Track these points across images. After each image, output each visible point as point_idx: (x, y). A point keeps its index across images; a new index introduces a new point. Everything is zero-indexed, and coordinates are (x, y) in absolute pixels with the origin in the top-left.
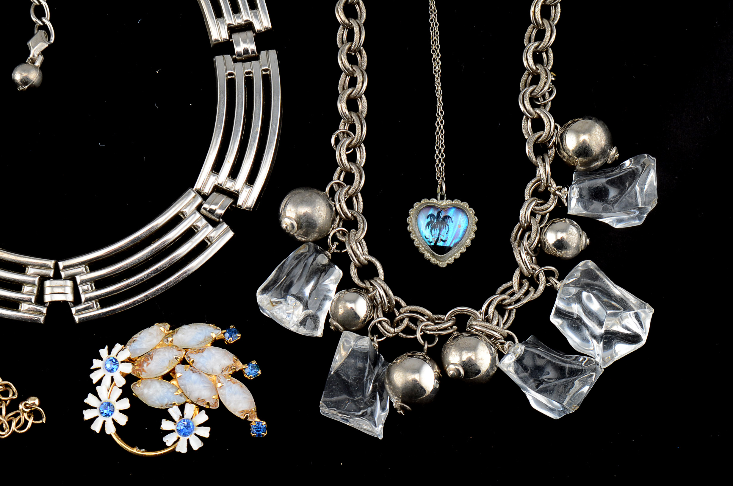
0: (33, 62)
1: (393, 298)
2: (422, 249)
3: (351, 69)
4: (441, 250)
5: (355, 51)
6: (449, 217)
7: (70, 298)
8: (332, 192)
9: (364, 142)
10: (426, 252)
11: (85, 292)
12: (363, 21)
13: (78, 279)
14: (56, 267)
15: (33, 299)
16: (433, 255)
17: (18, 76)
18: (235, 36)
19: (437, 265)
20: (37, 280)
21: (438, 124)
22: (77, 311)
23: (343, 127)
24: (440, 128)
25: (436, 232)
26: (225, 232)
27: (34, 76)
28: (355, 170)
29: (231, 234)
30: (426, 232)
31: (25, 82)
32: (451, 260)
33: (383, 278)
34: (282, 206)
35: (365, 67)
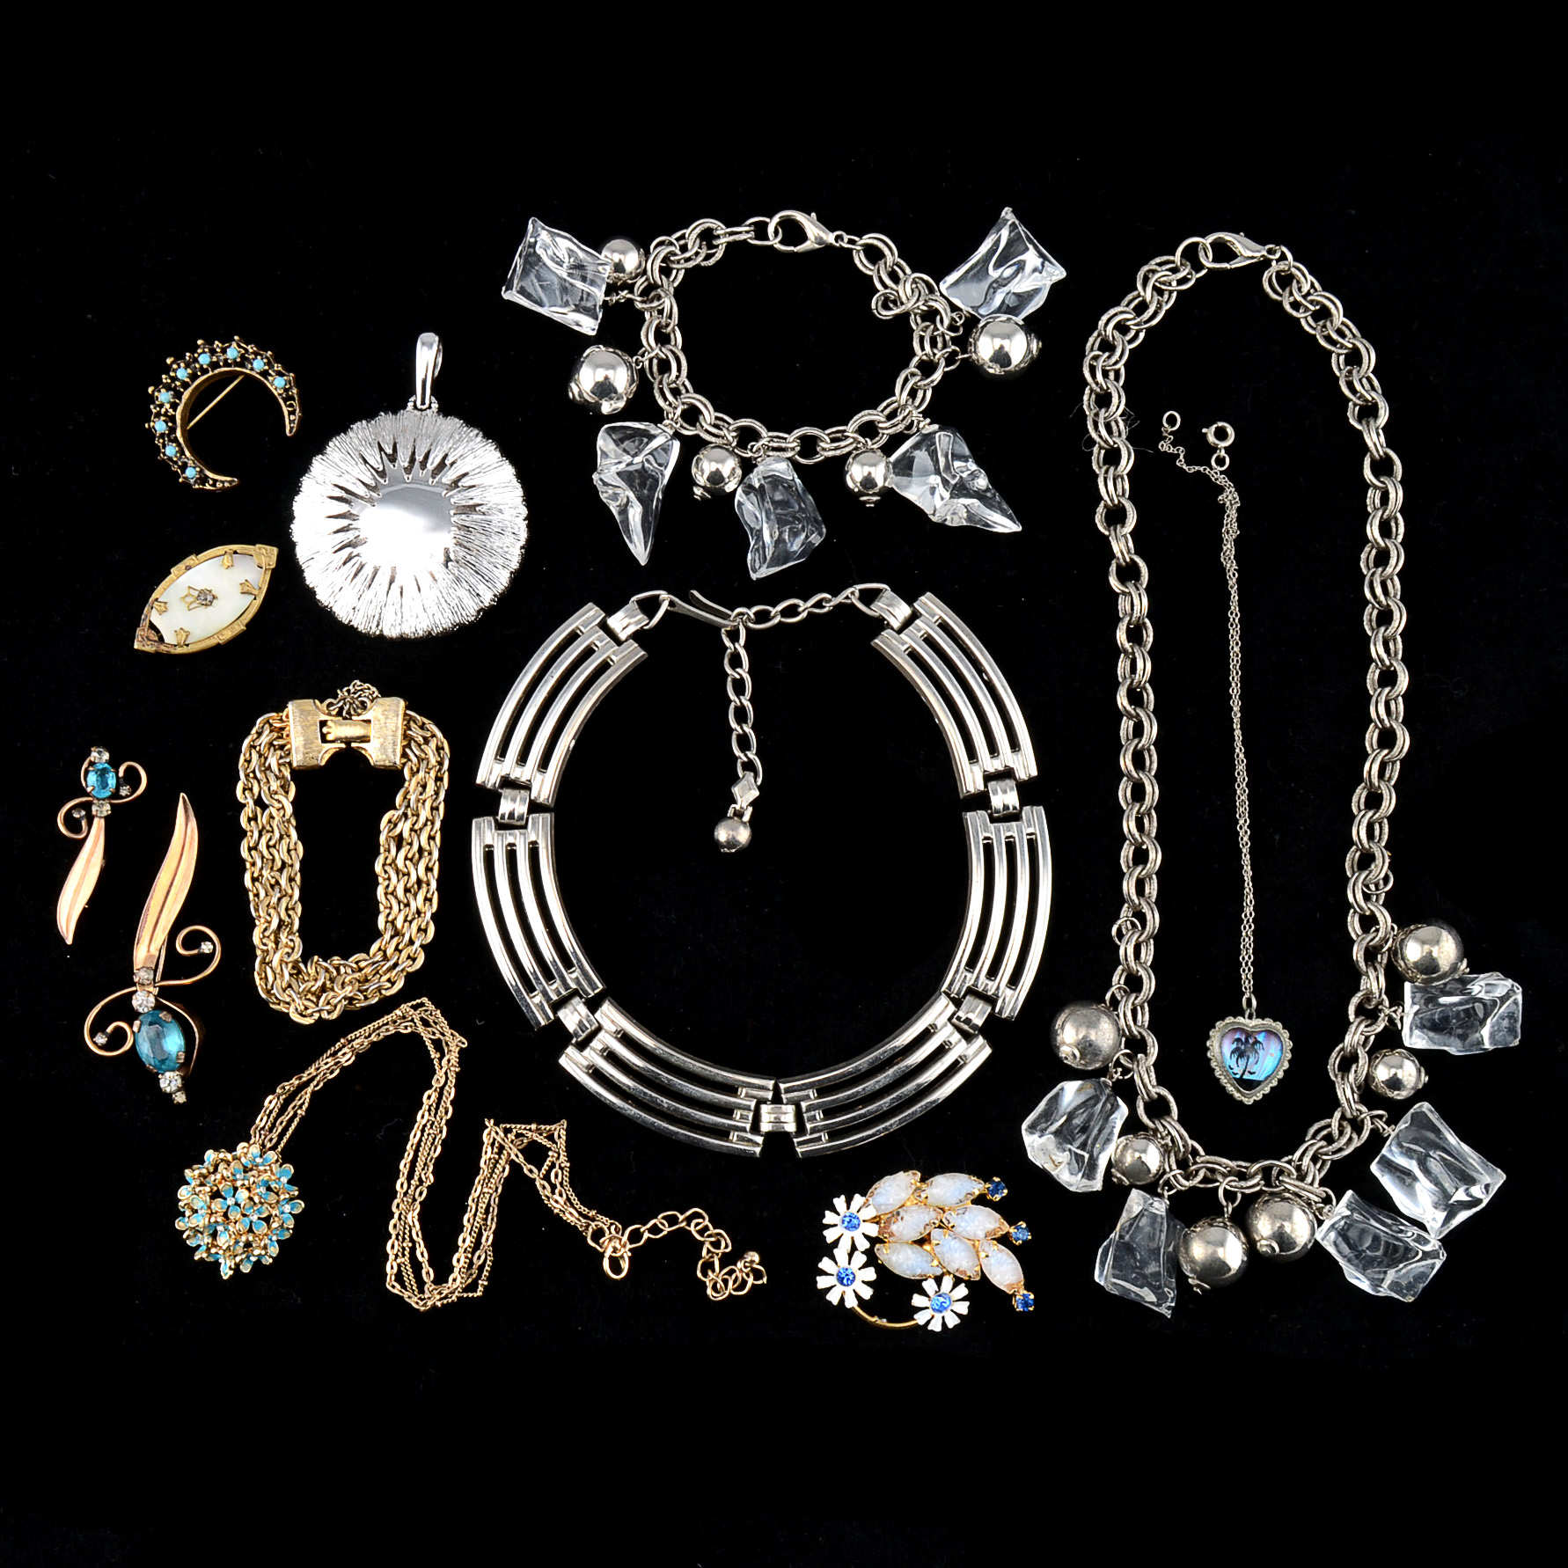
0: (739, 814)
1: (1190, 1142)
2: (1224, 1081)
3: (1139, 839)
4: (1249, 1085)
5: (1143, 815)
6: (1260, 1043)
7: (791, 1127)
8: (1115, 1003)
9: (1155, 938)
10: (1228, 1085)
11: (813, 1119)
12: (1153, 773)
13: (804, 1105)
14: (776, 1089)
15: (748, 1127)
16: (1239, 1091)
17: (722, 834)
18: (992, 785)
19: (1241, 1102)
20: (753, 1104)
21: (1246, 916)
22: (800, 1143)
23: (1125, 912)
24: (1248, 921)
25: (1242, 1062)
26: (981, 1048)
27: (744, 835)
28: (1142, 973)
29: (988, 1051)
30: (1231, 1061)
31: (731, 843)
32: (1259, 1096)
33: (1176, 1118)
34: (1058, 1025)
35: (1153, 835)
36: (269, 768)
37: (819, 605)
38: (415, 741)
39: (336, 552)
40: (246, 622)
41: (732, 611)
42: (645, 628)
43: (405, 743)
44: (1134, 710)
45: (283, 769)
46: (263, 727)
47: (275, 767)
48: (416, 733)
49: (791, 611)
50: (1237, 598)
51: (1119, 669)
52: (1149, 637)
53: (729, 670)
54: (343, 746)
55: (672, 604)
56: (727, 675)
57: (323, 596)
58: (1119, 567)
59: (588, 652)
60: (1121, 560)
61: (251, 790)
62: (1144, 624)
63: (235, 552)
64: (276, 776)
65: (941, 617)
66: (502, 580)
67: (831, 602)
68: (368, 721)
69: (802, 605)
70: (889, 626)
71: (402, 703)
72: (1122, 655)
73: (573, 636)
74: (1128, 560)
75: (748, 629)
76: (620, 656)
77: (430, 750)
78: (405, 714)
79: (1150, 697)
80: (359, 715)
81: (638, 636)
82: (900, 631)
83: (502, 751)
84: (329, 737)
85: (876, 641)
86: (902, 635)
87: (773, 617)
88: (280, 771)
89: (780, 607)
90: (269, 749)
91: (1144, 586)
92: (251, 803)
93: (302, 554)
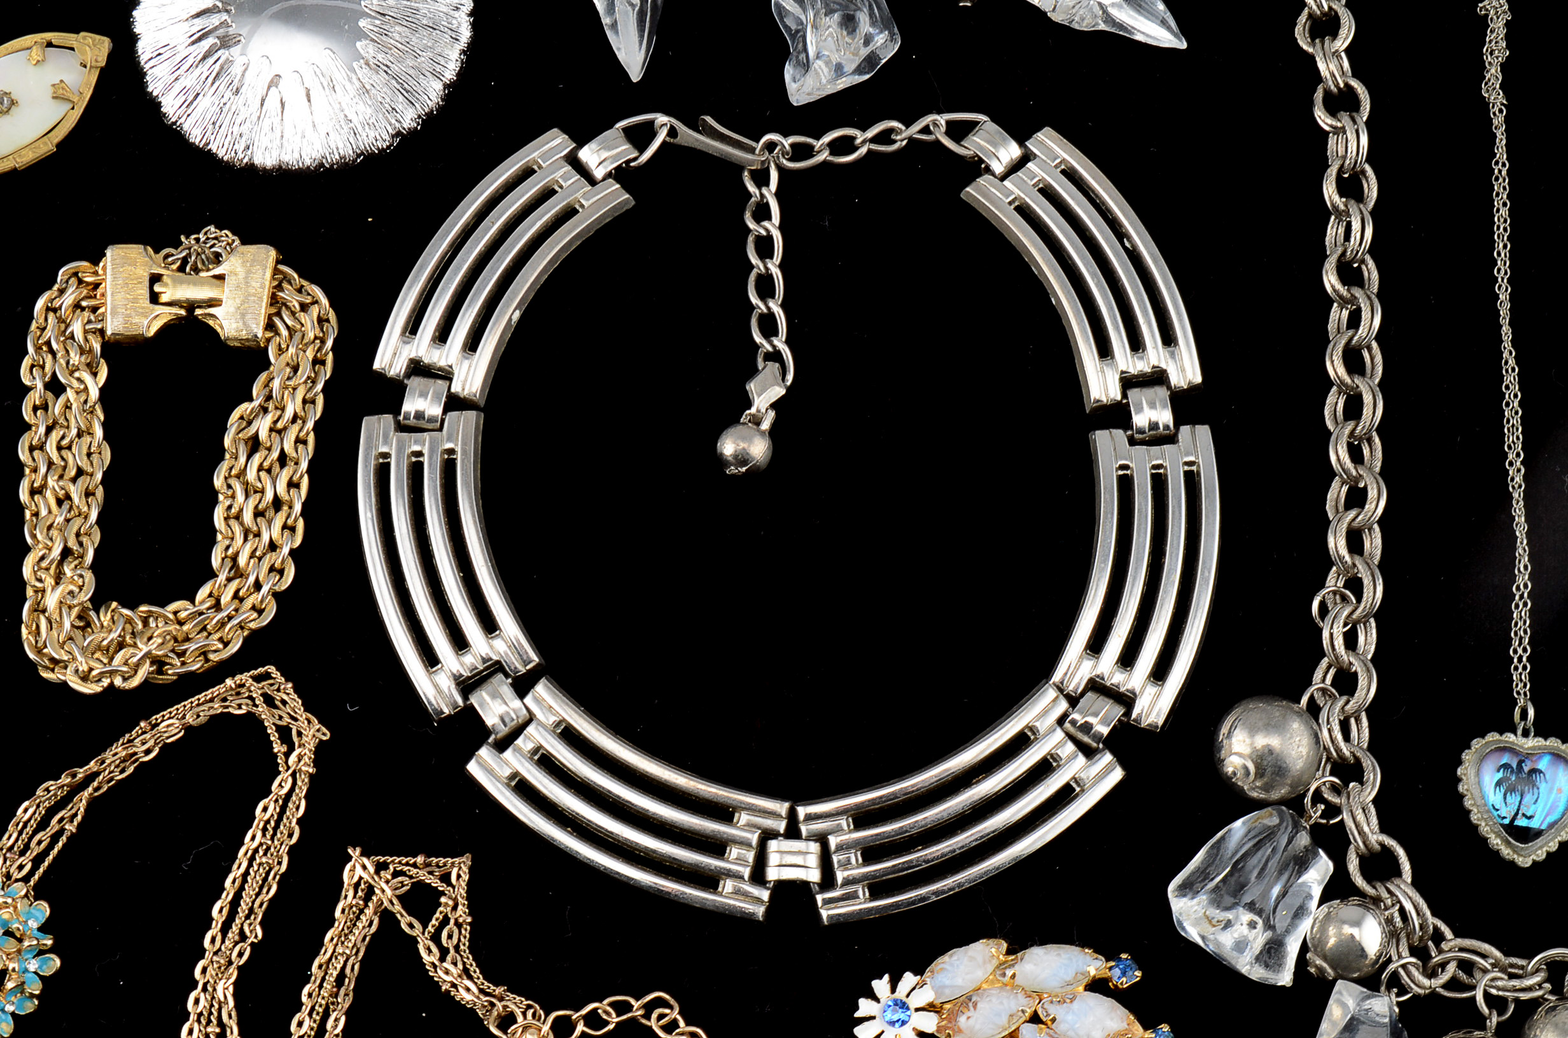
0: (757, 421)
1: (1431, 920)
2: (1484, 829)
3: (1354, 473)
4: (1524, 835)
5: (1360, 439)
6: (1540, 772)
7: (814, 876)
8: (1314, 710)
9: (1377, 616)
10: (1492, 836)
11: (846, 865)
12: (1377, 381)
13: (833, 841)
14: (792, 816)
15: (746, 872)
16: (1508, 843)
17: (728, 447)
18: (1133, 394)
19: (1512, 863)
20: (754, 838)
21: (1518, 588)
22: (827, 902)
23: (1334, 581)
24: (1522, 597)
25: (1513, 799)
26: (1107, 771)
27: (759, 449)
28: (1357, 667)
29: (1118, 774)
30: (1494, 797)
31: (742, 459)
32: (1541, 855)
33: (1409, 880)
34: (1224, 730)
35: (1378, 469)
36: (72, 337)
37: (885, 137)
38: (288, 307)
39: (193, 43)
40: (56, 141)
41: (758, 141)
42: (632, 164)
43: (273, 310)
44: (1348, 290)
45: (90, 337)
46: (67, 282)
47: (79, 335)
48: (289, 295)
49: (843, 146)
50: (1504, 142)
51: (1327, 239)
52: (1372, 188)
53: (751, 224)
54: (183, 312)
55: (673, 132)
56: (749, 231)
57: (170, 106)
58: (1327, 94)
59: (547, 194)
60: (1330, 83)
61: (43, 367)
62: (1363, 172)
63: (50, 45)
64: (80, 347)
65: (1064, 161)
66: (432, 93)
67: (904, 134)
68: (221, 278)
69: (860, 136)
70: (988, 170)
71: (272, 253)
72: (1333, 217)
73: (527, 173)
74: (1342, 85)
75: (781, 169)
76: (591, 201)
77: (308, 321)
78: (276, 271)
79: (1371, 272)
80: (208, 270)
81: (621, 175)
82: (1003, 178)
83: (413, 327)
84: (164, 298)
85: (968, 189)
86: (1006, 183)
87: (818, 152)
88: (86, 340)
89: (828, 138)
90: (74, 312)
91: (1365, 119)
92: (40, 385)
93: (144, 49)
